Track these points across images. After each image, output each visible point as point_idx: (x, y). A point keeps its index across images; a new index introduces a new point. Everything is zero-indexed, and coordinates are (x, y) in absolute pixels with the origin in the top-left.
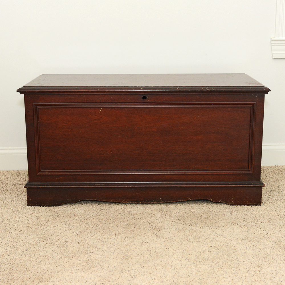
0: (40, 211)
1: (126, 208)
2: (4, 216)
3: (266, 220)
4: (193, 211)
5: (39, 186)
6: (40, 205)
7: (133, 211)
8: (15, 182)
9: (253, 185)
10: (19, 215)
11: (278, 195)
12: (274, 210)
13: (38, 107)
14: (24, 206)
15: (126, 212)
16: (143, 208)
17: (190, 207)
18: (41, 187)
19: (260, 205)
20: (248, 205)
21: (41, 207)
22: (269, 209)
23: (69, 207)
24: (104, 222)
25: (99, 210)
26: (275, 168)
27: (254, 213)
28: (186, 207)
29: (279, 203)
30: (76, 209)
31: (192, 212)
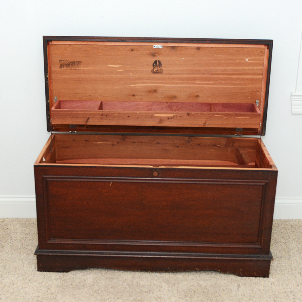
0: (50, 279)
1: (134, 277)
2: (15, 286)
3: (272, 299)
4: (200, 283)
5: (49, 254)
6: (49, 271)
7: (141, 282)
8: (24, 235)
9: (262, 258)
10: (29, 284)
11: (287, 263)
12: (281, 285)
13: (48, 179)
14: (34, 272)
15: (134, 282)
16: (151, 278)
17: (198, 278)
18: (50, 254)
19: (268, 277)
20: (256, 277)
21: (51, 272)
22: (276, 283)
23: (78, 274)
24: (112, 297)
25: (108, 279)
26: (288, 223)
27: (262, 288)
28: (194, 278)
29: (287, 275)
30: (85, 277)
31: (199, 285)
